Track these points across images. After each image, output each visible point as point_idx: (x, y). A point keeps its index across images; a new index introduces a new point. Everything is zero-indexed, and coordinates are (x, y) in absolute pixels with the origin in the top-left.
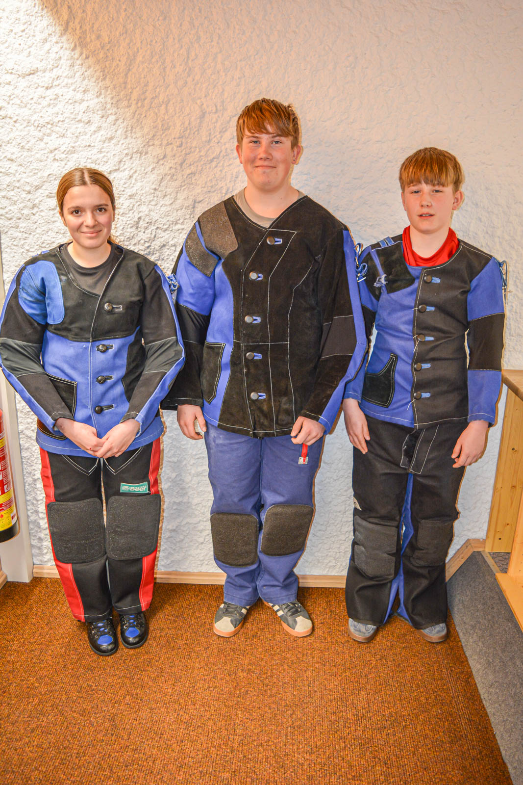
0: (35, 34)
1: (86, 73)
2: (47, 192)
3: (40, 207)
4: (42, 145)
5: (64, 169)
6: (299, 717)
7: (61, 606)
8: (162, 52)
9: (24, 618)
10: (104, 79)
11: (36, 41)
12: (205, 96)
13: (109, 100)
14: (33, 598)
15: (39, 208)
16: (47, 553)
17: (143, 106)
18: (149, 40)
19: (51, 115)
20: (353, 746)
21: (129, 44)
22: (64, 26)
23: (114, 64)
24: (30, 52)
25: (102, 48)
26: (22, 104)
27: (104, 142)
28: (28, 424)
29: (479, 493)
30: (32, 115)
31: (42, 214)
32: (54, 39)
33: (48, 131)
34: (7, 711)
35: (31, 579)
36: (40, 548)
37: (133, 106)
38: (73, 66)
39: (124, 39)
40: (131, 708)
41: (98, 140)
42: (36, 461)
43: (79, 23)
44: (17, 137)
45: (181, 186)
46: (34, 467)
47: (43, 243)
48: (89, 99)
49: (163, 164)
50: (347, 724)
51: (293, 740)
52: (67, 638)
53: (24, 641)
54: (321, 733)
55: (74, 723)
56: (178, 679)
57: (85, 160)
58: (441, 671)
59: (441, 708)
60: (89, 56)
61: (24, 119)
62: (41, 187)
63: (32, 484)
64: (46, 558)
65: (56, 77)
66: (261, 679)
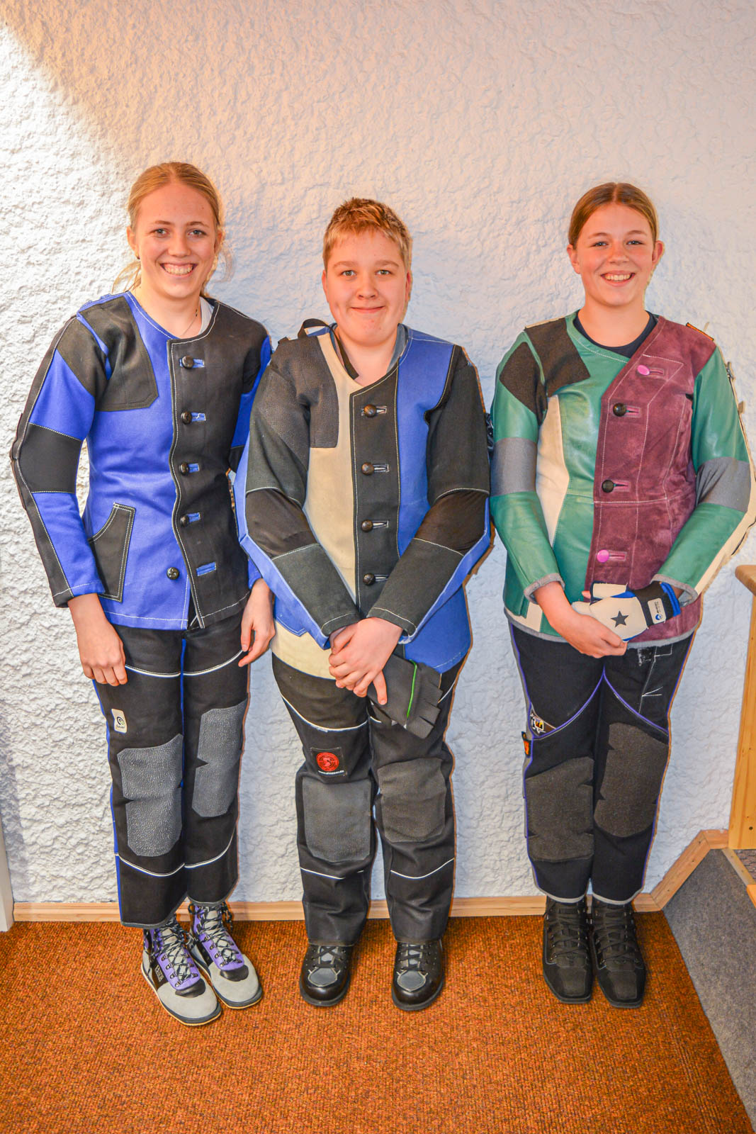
1: (75, 127)
2: (18, 316)
3: (8, 338)
4: (8, 241)
5: (44, 279)
7: (62, 967)
8: (195, 91)
10: (104, 136)
12: (265, 158)
13: (112, 168)
14: (18, 957)
15: (7, 341)
16: (34, 883)
18: (172, 73)
19: (20, 194)
21: (141, 80)
22: (36, 53)
23: (119, 111)
25: (99, 86)
27: (107, 233)
29: (716, 757)
31: (11, 349)
32: (22, 74)
33: (17, 219)
35: (11, 925)
36: (23, 875)
38: (54, 116)
39: (134, 72)
41: (97, 231)
42: (13, 737)
43: (61, 49)
46: (9, 748)
47: (15, 395)
48: (81, 166)
52: (75, 1020)
53: (7, 1029)
56: (257, 1078)
58: (670, 1043)
59: (672, 1104)
60: (78, 101)
62: (9, 306)
63: (7, 774)
64: (35, 889)
65: (27, 134)
66: (389, 1071)
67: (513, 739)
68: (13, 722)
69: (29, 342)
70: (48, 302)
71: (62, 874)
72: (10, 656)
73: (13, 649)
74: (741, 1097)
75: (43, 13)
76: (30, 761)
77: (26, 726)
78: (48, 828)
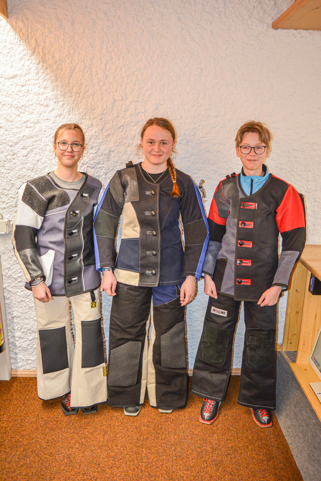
0: (15, 55)
1: (46, 78)
2: (22, 146)
4: (19, 118)
5: (32, 133)
6: (179, 450)
7: (30, 393)
8: (91, 66)
9: (9, 401)
10: (56, 81)
11: (16, 58)
12: (116, 91)
13: (59, 93)
14: (13, 390)
15: (17, 155)
16: (20, 362)
17: (79, 97)
18: (83, 59)
19: (25, 101)
20: (212, 466)
21: (71, 61)
22: (33, 50)
23: (62, 72)
24: (12, 65)
25: (55, 63)
26: (7, 95)
27: (56, 117)
28: (9, 283)
30: (13, 101)
31: (19, 158)
32: (27, 58)
33: (23, 111)
34: (4, 456)
35: (10, 378)
36: (15, 359)
37: (73, 97)
38: (38, 73)
39: (68, 58)
40: (80, 450)
41: (53, 116)
42: (14, 305)
43: (42, 49)
44: (4, 114)
45: (102, 142)
46: (12, 310)
47: (20, 175)
48: (47, 92)
49: (91, 130)
50: (207, 453)
51: (176, 463)
52: (36, 412)
53: (10, 415)
54: (192, 459)
55: (46, 460)
56: (106, 433)
57: (45, 127)
59: (261, 442)
60: (47, 68)
61: (9, 103)
62: (19, 143)
63: (11, 320)
64: (20, 365)
65: (28, 79)
66: (155, 430)
67: (202, 308)
68: (14, 300)
69: (25, 156)
70: (33, 141)
71: (31, 358)
72: (14, 274)
73: (14, 272)
74: (286, 439)
75: (36, 36)
76: (20, 315)
77: (19, 301)
78: (26, 341)
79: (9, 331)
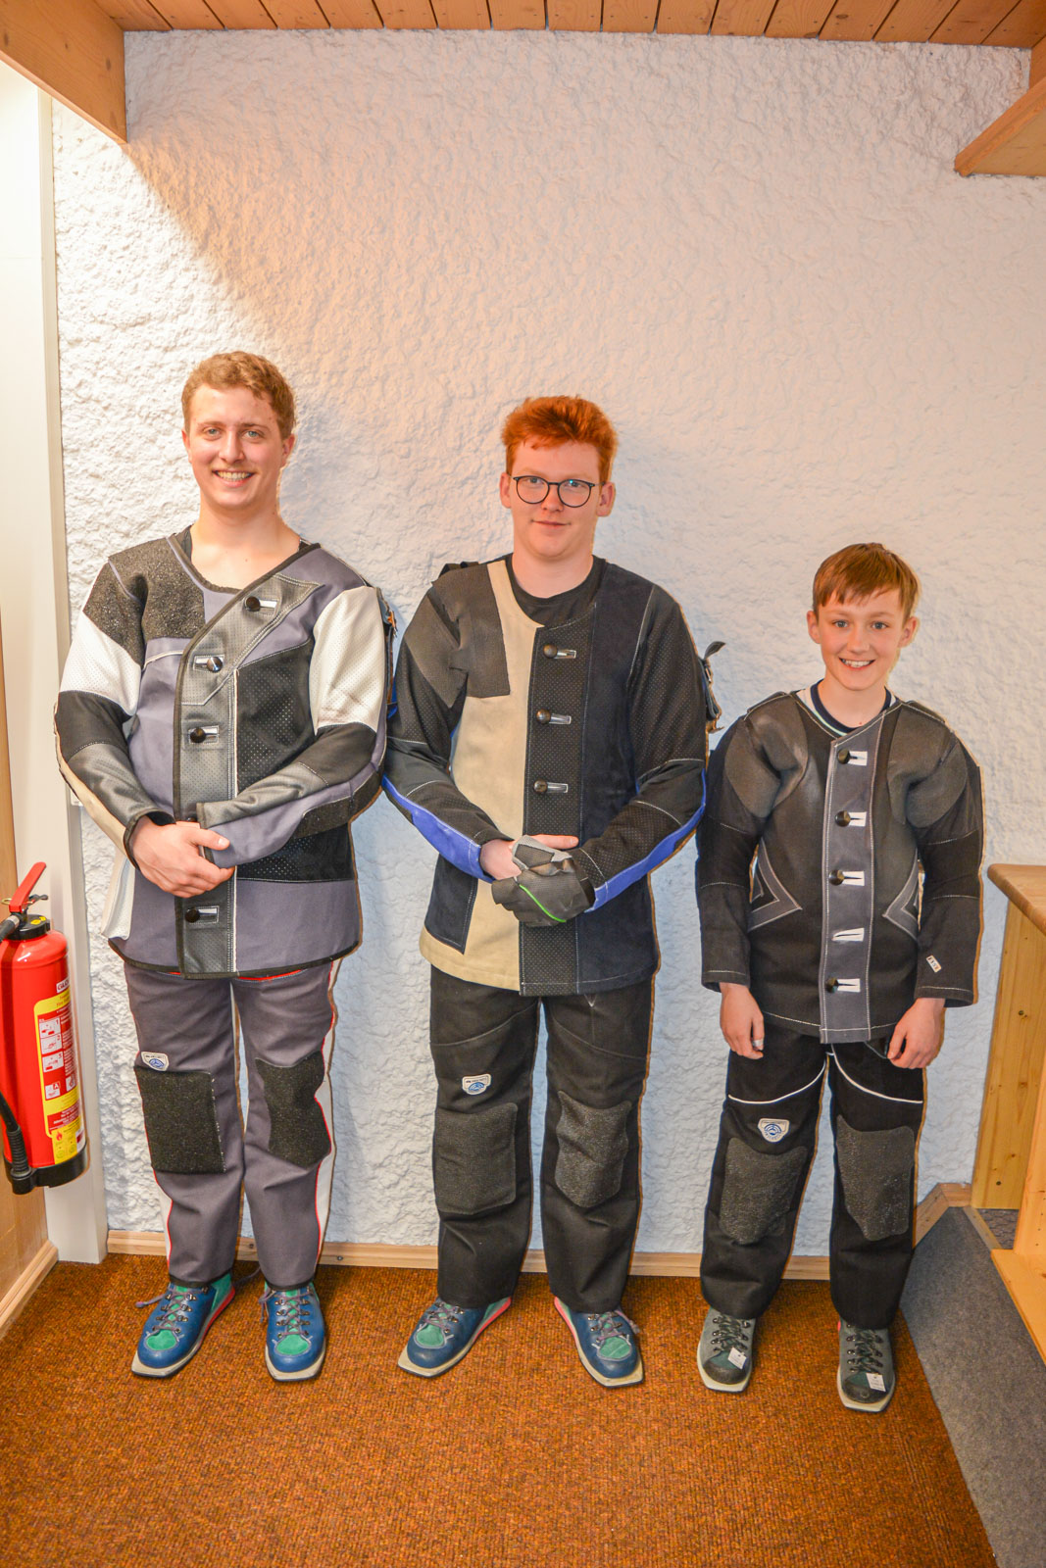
0: (146, 254)
1: (238, 325)
4: (154, 450)
5: (192, 495)
6: (624, 1524)
8: (378, 290)
9: (93, 1333)
10: (271, 335)
11: (148, 265)
12: (454, 368)
14: (109, 1296)
16: (134, 1207)
17: (339, 384)
18: (353, 269)
19: (171, 398)
21: (317, 275)
22: (200, 240)
23: (290, 309)
24: (137, 285)
25: (269, 281)
26: (119, 377)
28: (110, 960)
29: (958, 1095)
30: (137, 396)
32: (182, 263)
33: (166, 426)
34: (69, 1510)
35: (103, 1257)
36: (121, 1198)
37: (322, 385)
38: (215, 311)
39: (309, 266)
40: (306, 1507)
42: (120, 1030)
43: (228, 236)
44: (108, 436)
45: (407, 528)
46: (116, 1043)
49: (374, 489)
50: (714, 1539)
53: (96, 1377)
54: (666, 1555)
55: (199, 1534)
56: (392, 1451)
58: (892, 1437)
59: (892, 1508)
60: (244, 295)
61: (122, 402)
62: (150, 525)
63: (111, 1074)
64: (134, 1216)
65: (184, 330)
66: (550, 1452)
67: (714, 1061)
74: (976, 1504)
75: (210, 196)
79: (103, 1111)
